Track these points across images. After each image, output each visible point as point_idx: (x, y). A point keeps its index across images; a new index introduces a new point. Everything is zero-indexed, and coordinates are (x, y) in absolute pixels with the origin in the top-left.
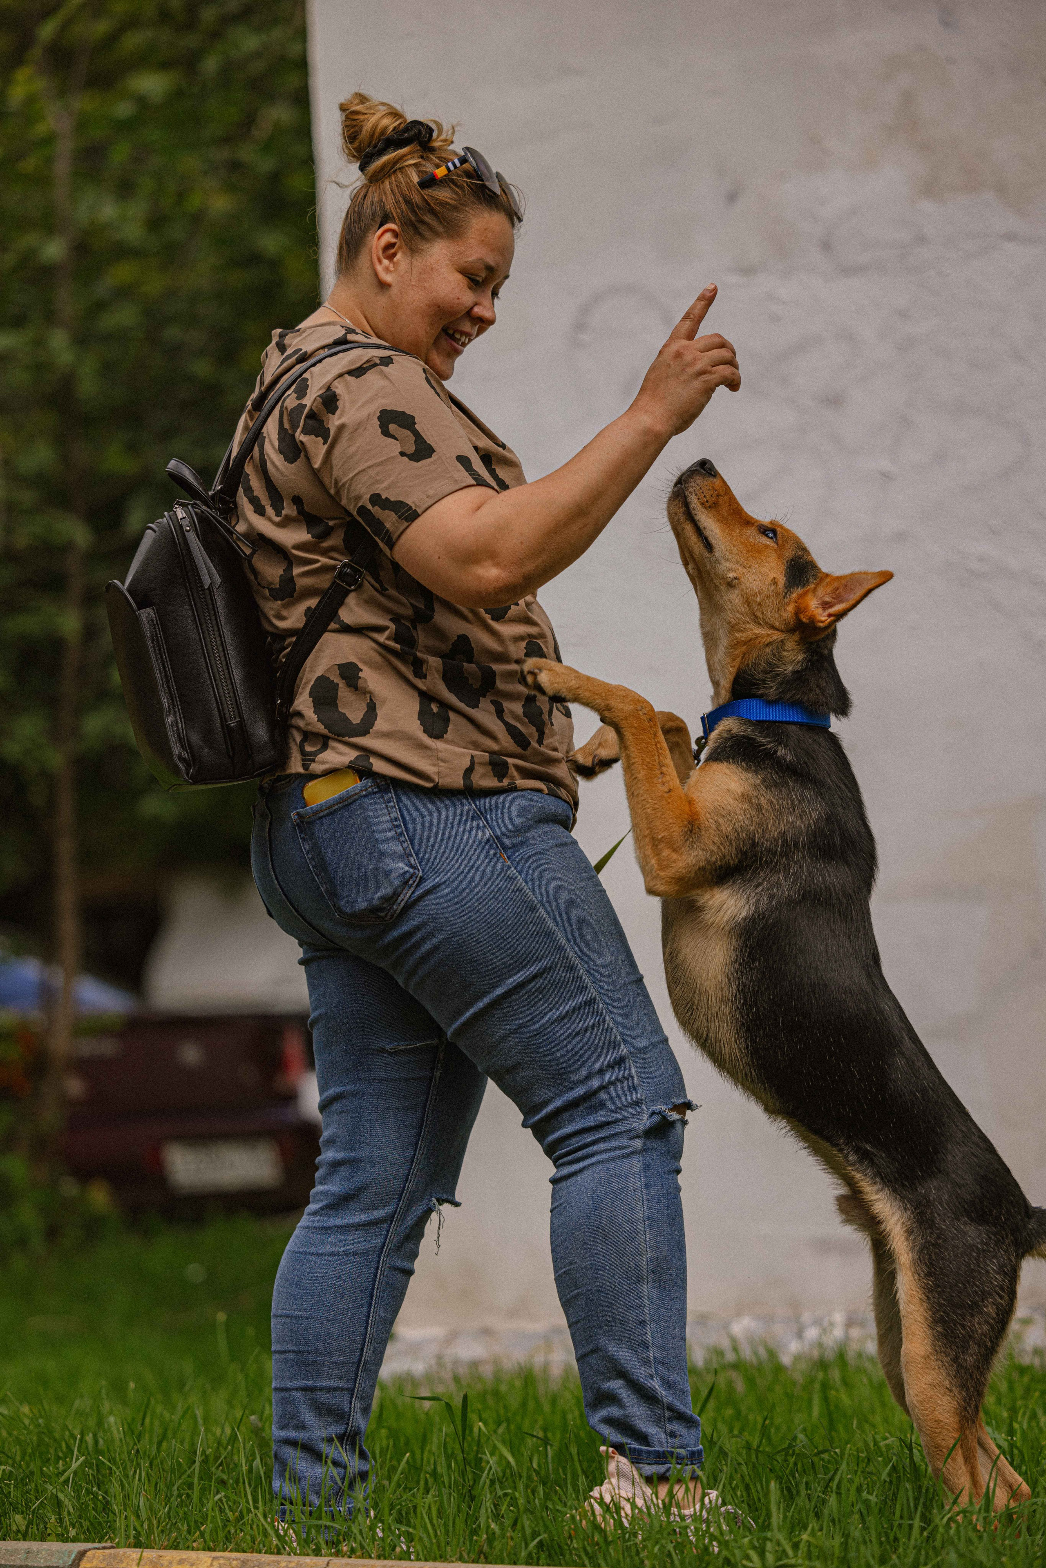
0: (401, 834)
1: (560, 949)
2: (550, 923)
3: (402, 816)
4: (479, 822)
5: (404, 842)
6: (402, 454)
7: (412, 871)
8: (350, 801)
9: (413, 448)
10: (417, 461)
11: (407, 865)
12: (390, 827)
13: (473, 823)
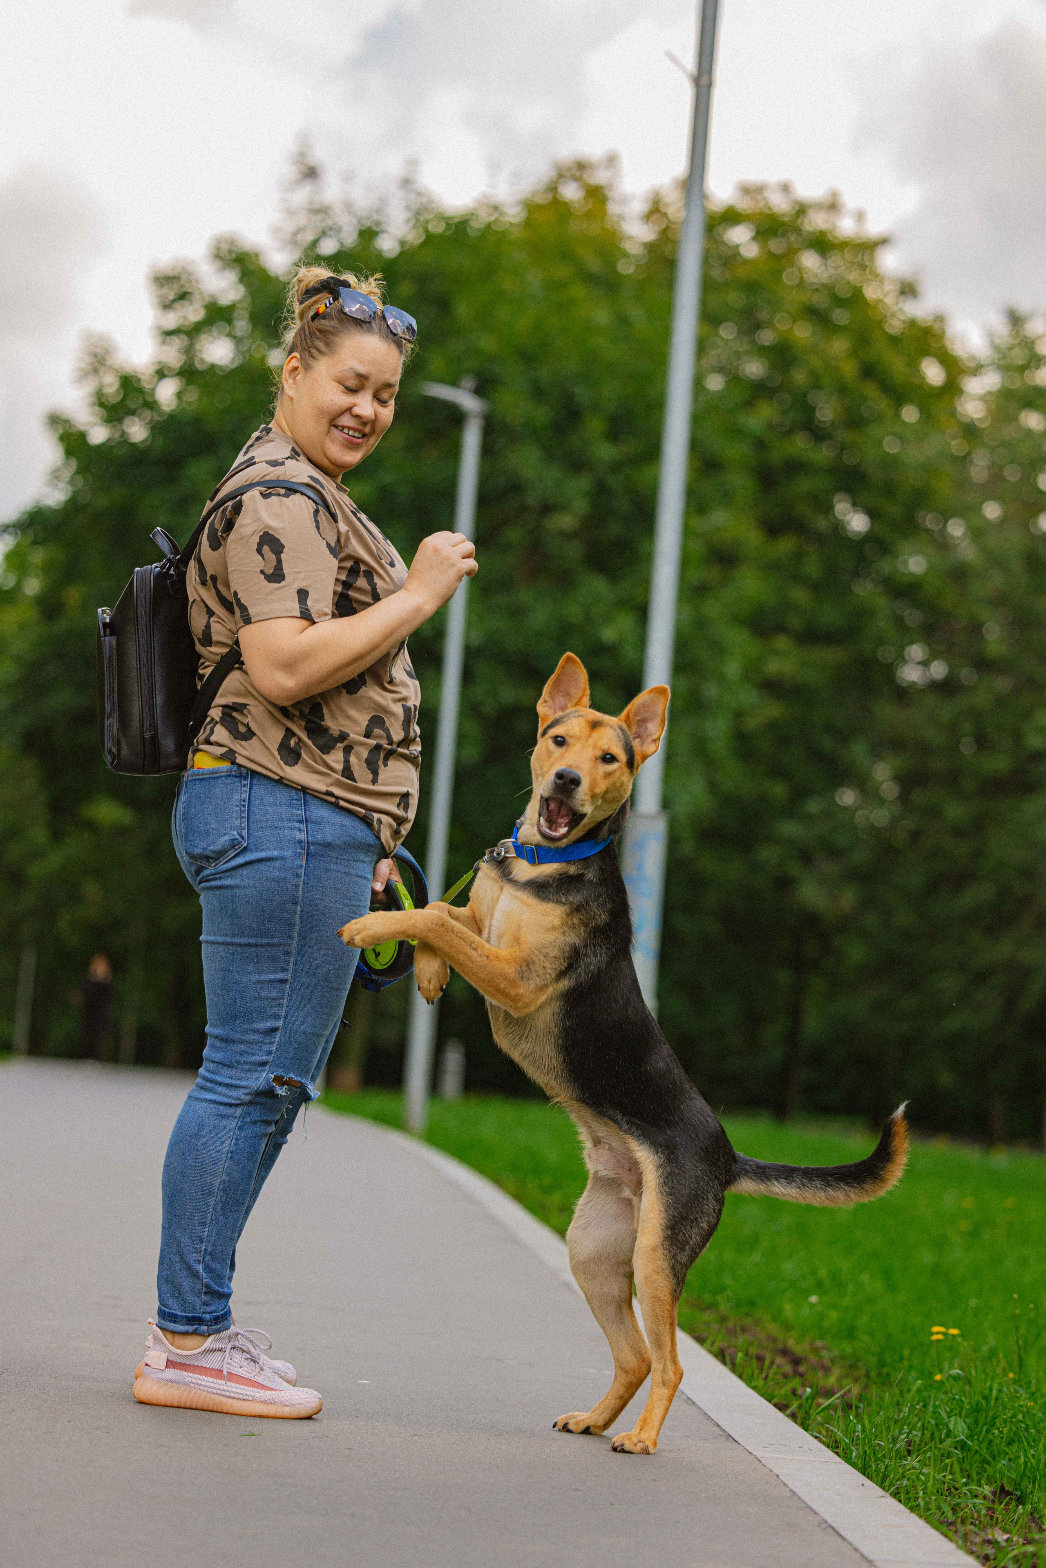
0: (243, 811)
1: (291, 937)
2: (297, 917)
3: (249, 799)
4: (302, 825)
5: (244, 818)
6: (262, 572)
7: (240, 840)
8: (217, 775)
9: (271, 571)
10: (269, 582)
11: (239, 834)
12: (238, 804)
13: (297, 825)
